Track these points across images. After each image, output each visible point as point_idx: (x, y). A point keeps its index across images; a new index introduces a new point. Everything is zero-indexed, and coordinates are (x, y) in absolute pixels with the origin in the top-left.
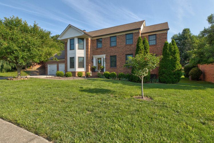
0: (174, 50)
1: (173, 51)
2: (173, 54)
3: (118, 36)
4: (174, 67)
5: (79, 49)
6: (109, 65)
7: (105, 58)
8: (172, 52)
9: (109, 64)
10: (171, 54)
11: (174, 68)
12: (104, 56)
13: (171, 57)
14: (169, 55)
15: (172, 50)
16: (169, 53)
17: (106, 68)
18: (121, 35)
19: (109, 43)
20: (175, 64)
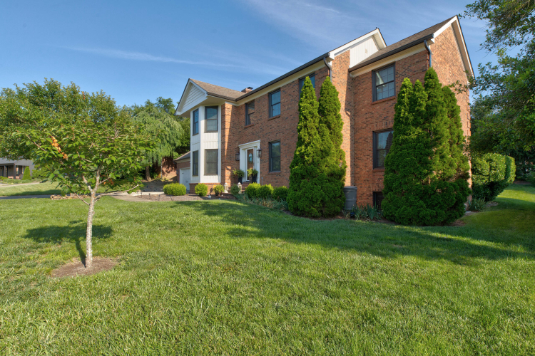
0: (427, 106)
1: (423, 109)
2: (422, 121)
3: (284, 86)
4: (426, 164)
5: (207, 131)
6: (266, 164)
7: (259, 148)
8: (419, 113)
9: (268, 162)
10: (415, 119)
11: (426, 171)
12: (257, 144)
13: (415, 132)
14: (407, 124)
15: (420, 105)
16: (407, 118)
17: (261, 173)
18: (290, 84)
19: (266, 109)
20: (428, 155)
